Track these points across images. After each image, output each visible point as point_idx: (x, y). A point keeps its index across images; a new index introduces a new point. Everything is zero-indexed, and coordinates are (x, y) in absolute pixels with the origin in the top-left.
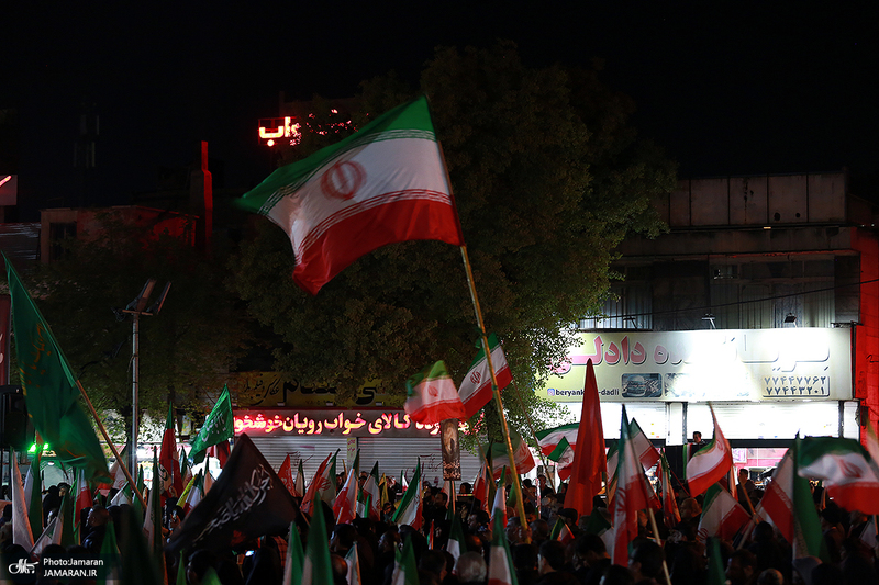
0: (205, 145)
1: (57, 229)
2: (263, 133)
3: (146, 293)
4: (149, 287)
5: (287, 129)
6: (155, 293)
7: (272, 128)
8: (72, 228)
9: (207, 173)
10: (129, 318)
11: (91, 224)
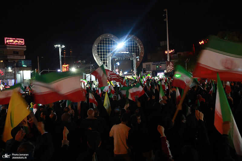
0: (193, 45)
1: (178, 54)
2: (200, 43)
3: (187, 60)
4: (187, 59)
5: (202, 42)
6: (188, 60)
7: (201, 42)
8: (180, 54)
9: (194, 48)
10: (185, 63)
11: (182, 54)
